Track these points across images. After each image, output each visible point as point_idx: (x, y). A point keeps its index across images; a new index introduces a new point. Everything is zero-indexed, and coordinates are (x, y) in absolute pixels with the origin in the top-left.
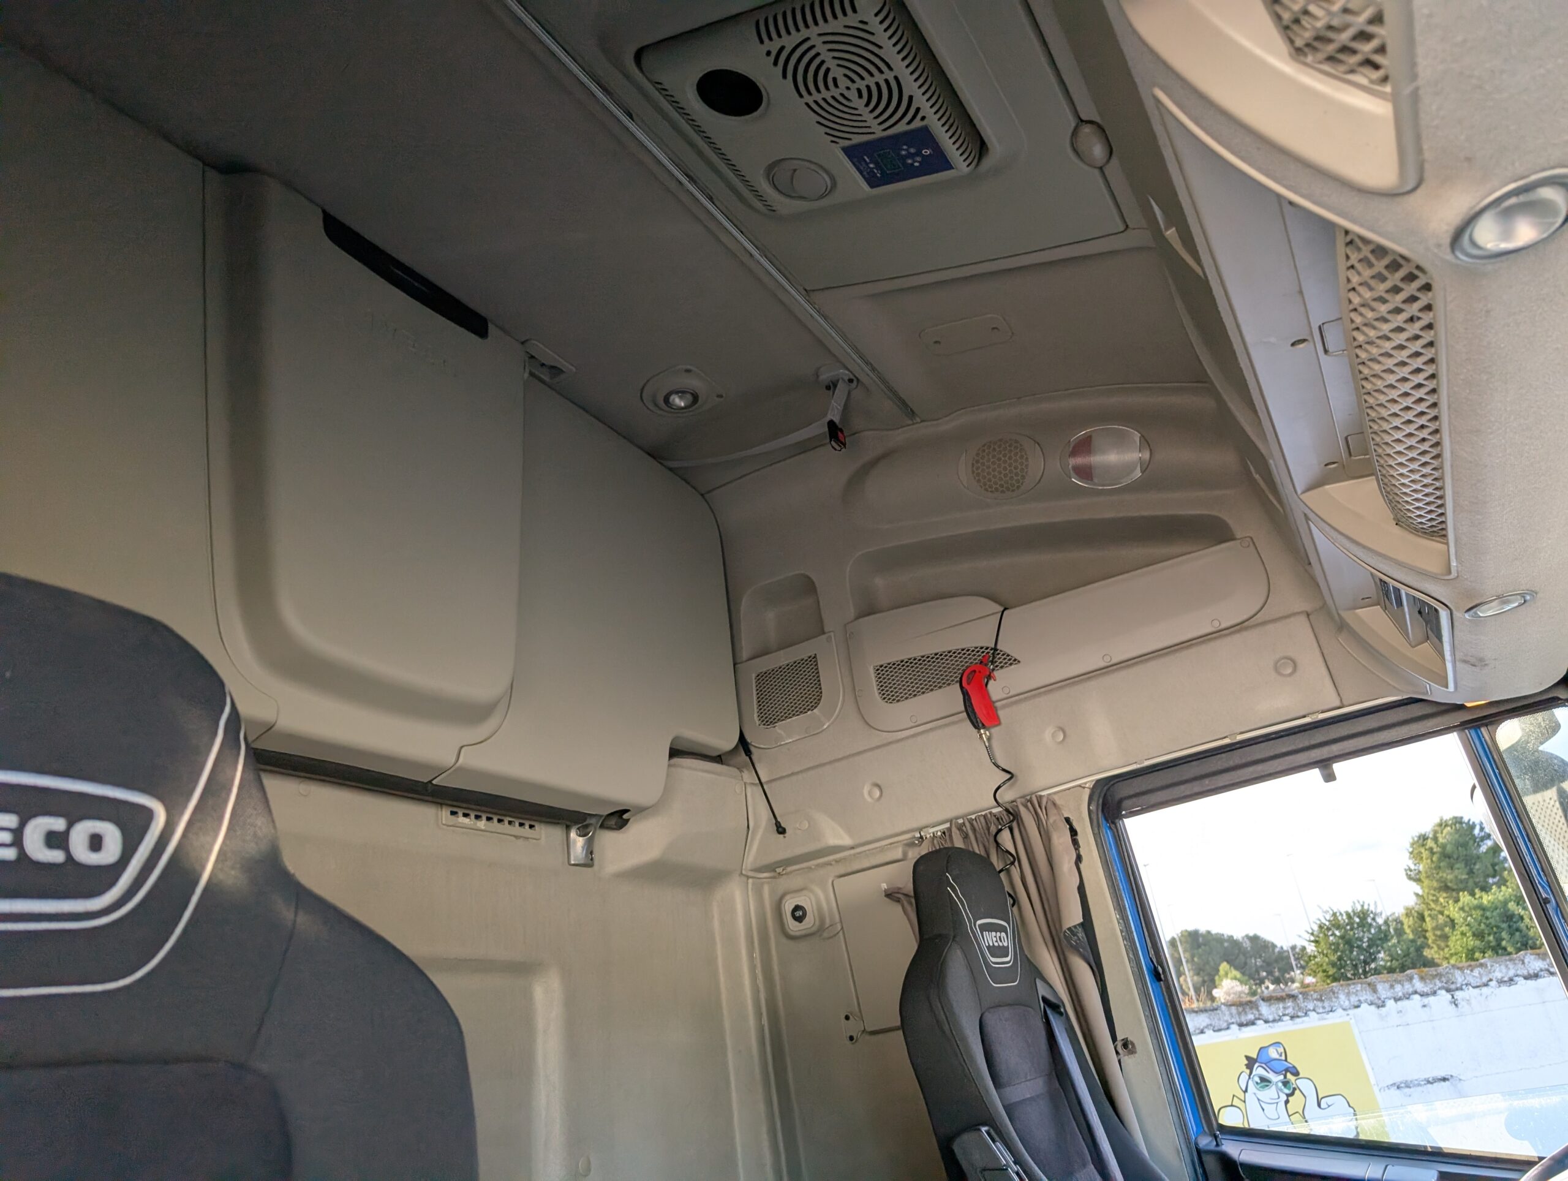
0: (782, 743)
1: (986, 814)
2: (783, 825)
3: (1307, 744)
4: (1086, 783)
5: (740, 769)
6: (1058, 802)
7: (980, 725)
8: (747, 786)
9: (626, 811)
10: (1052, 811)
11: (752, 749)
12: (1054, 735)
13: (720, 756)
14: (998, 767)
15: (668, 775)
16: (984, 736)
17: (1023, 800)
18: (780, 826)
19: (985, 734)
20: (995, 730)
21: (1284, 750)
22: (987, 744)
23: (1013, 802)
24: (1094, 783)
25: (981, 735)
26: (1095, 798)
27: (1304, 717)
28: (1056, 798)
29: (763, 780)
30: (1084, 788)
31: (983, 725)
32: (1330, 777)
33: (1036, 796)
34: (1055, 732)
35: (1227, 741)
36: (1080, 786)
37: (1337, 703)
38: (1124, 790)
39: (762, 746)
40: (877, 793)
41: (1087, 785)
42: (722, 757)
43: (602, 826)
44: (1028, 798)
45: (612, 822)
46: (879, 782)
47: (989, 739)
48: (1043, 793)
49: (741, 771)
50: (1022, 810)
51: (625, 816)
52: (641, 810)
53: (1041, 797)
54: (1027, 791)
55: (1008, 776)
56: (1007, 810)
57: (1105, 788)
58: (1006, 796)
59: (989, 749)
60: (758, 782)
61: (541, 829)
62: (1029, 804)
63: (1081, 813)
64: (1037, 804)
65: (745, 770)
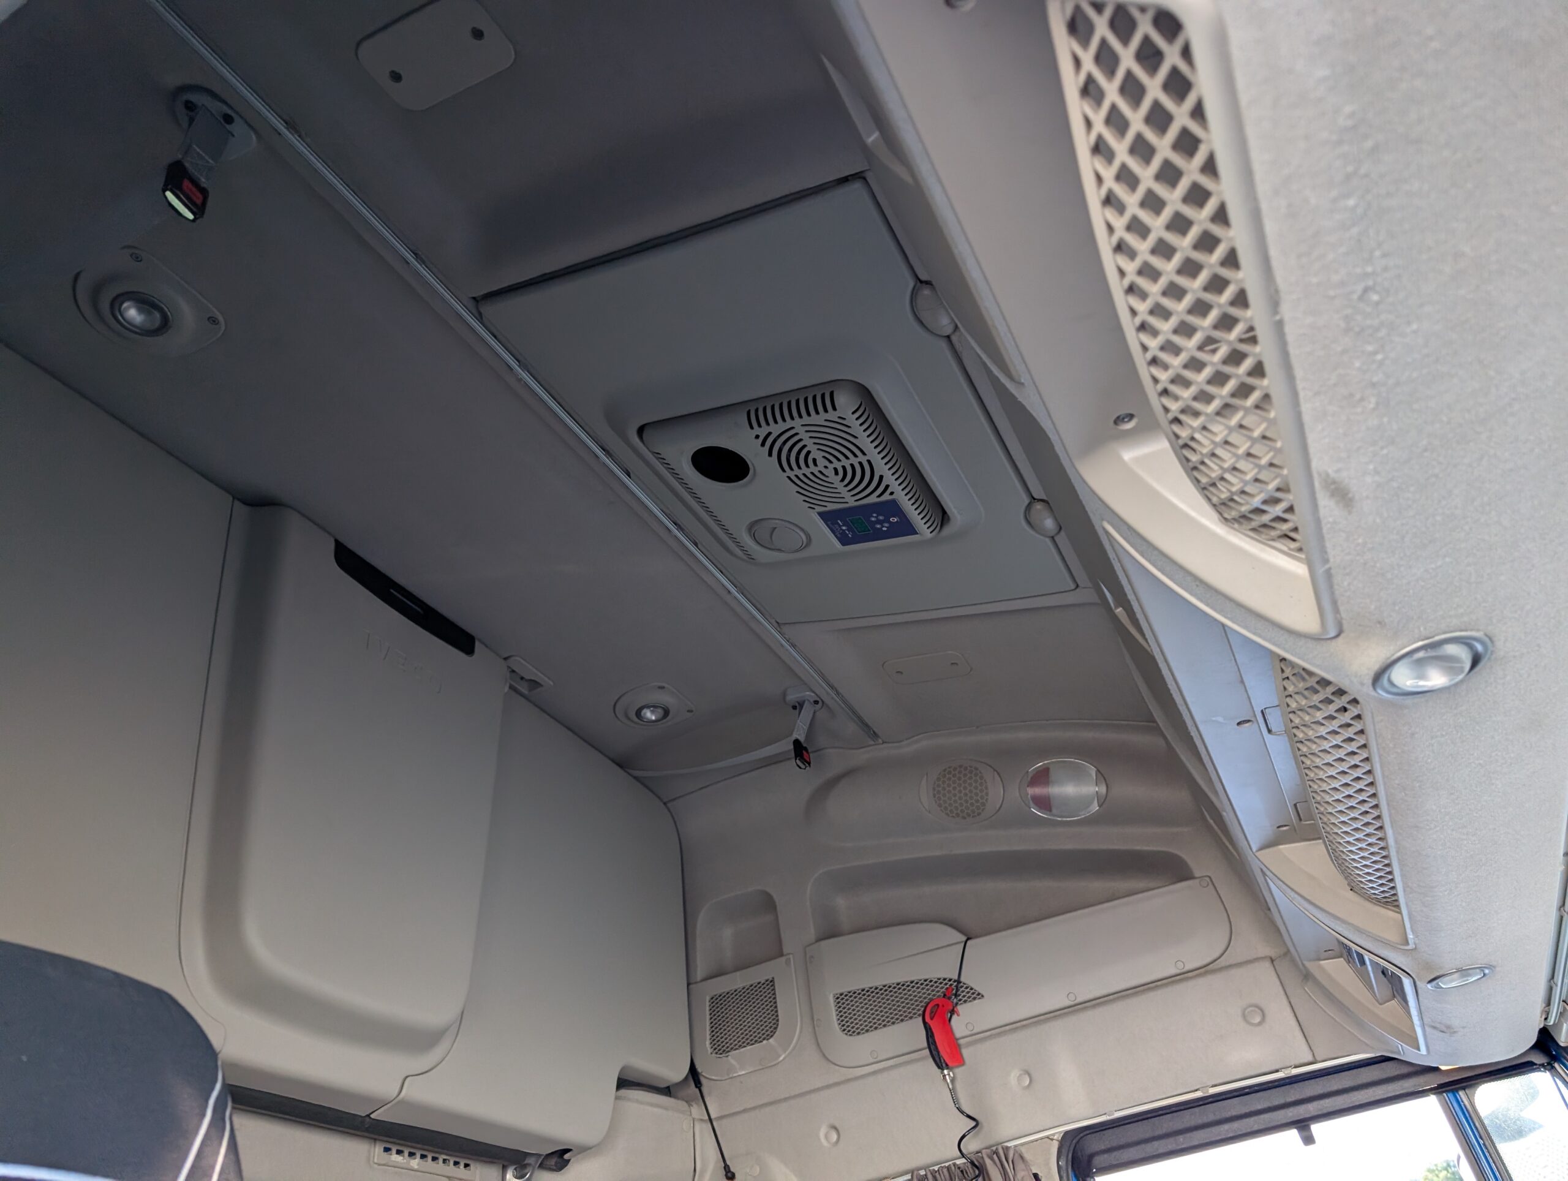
0: (735, 1075)
1: (950, 1165)
2: (732, 1170)
3: (1281, 1101)
4: (1054, 1135)
5: (689, 1102)
6: (1027, 1156)
7: (944, 1065)
8: (696, 1123)
9: (567, 1151)
10: (1020, 1166)
11: (703, 1080)
12: (1019, 1079)
13: (668, 1088)
14: (962, 1112)
15: (615, 1109)
16: (947, 1077)
17: (988, 1151)
18: (730, 1171)
19: (949, 1074)
20: (959, 1071)
21: (1259, 1107)
22: (951, 1087)
23: (977, 1152)
24: (1062, 1134)
25: (944, 1076)
26: (1064, 1151)
27: (1277, 1071)
28: (1023, 1150)
29: (713, 1116)
30: (1052, 1140)
31: (947, 1065)
32: (1309, 1140)
33: (1003, 1148)
34: (1020, 1075)
35: (1199, 1094)
36: (1048, 1137)
37: (1310, 1058)
38: (1094, 1144)
39: (713, 1078)
40: (834, 1137)
41: (1055, 1137)
42: (671, 1088)
43: (542, 1166)
44: (994, 1148)
45: (552, 1162)
46: (837, 1126)
47: (953, 1080)
48: (1009, 1144)
49: (690, 1105)
50: (988, 1162)
51: (566, 1156)
52: (584, 1149)
53: (1008, 1148)
54: (992, 1142)
55: (973, 1124)
56: (972, 1163)
57: (1074, 1142)
58: (971, 1145)
59: (953, 1092)
60: (707, 1117)
61: (476, 1168)
62: (995, 1156)
63: (1050, 1169)
64: (1003, 1155)
65: (693, 1103)
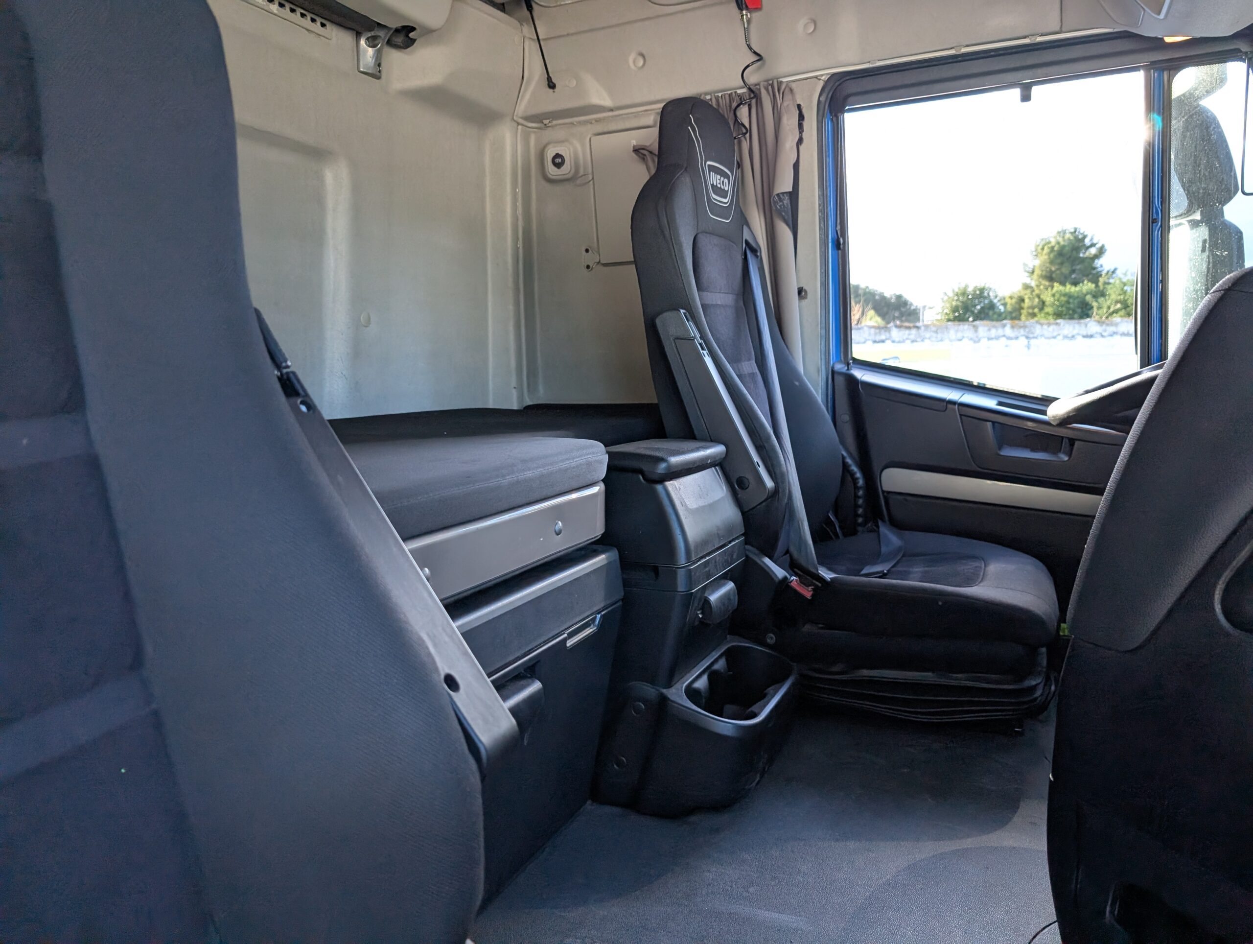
0: (562, 3)
1: (732, 93)
3: (1018, 65)
4: (822, 75)
5: (521, 22)
6: (795, 90)
7: (744, 6)
8: (526, 40)
9: (413, 29)
10: (788, 97)
12: (805, 26)
14: (750, 48)
16: (745, 16)
17: (766, 83)
18: (552, 82)
22: (746, 26)
23: (756, 85)
24: (829, 76)
25: (742, 16)
26: (826, 90)
27: (1025, 37)
28: (794, 86)
30: (820, 79)
31: (747, 6)
32: (1026, 97)
34: (808, 23)
36: (816, 77)
37: (1057, 29)
40: (640, 62)
41: (823, 78)
43: (389, 43)
44: (771, 82)
45: (399, 39)
46: (644, 52)
48: (785, 80)
49: (521, 25)
50: (763, 92)
51: (412, 35)
52: (429, 32)
53: (781, 82)
54: (770, 76)
55: (756, 58)
56: (750, 89)
57: (837, 84)
58: (753, 78)
59: (746, 31)
60: (536, 38)
61: (332, 30)
62: (770, 88)
63: (811, 102)
65: (524, 24)
